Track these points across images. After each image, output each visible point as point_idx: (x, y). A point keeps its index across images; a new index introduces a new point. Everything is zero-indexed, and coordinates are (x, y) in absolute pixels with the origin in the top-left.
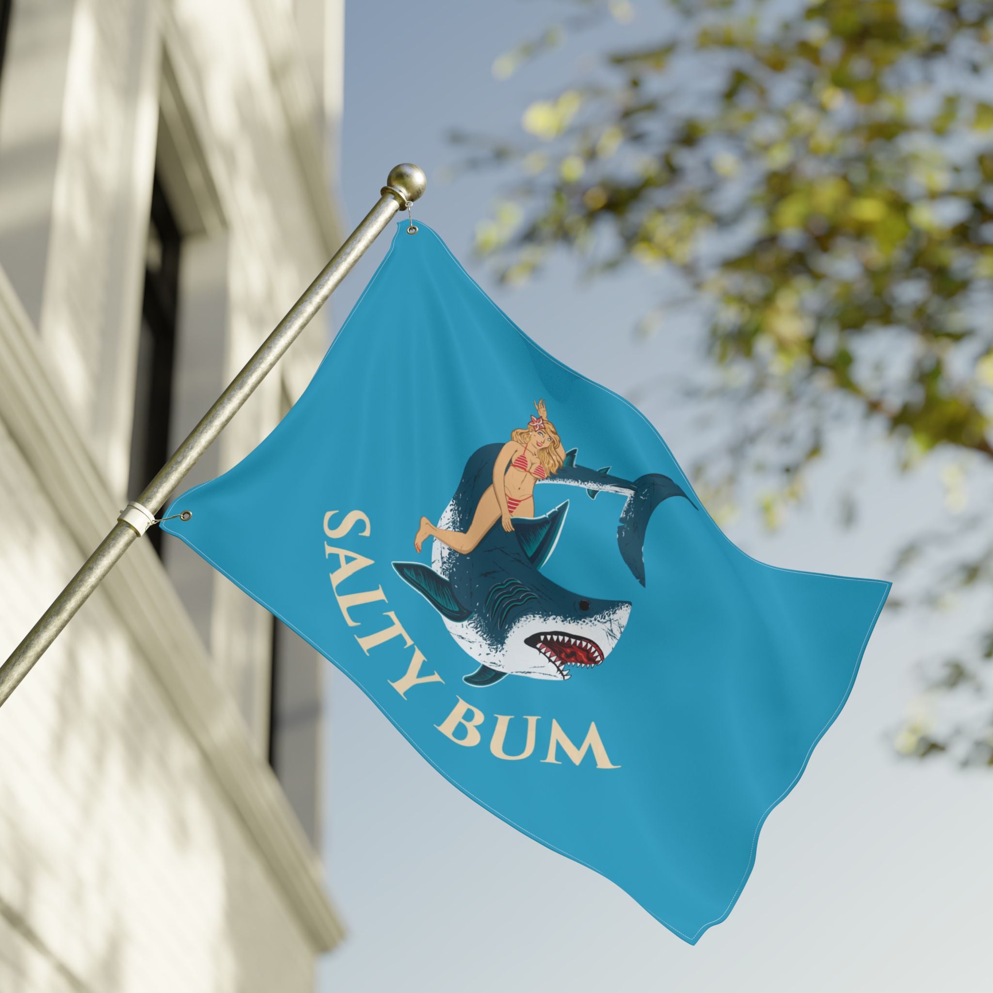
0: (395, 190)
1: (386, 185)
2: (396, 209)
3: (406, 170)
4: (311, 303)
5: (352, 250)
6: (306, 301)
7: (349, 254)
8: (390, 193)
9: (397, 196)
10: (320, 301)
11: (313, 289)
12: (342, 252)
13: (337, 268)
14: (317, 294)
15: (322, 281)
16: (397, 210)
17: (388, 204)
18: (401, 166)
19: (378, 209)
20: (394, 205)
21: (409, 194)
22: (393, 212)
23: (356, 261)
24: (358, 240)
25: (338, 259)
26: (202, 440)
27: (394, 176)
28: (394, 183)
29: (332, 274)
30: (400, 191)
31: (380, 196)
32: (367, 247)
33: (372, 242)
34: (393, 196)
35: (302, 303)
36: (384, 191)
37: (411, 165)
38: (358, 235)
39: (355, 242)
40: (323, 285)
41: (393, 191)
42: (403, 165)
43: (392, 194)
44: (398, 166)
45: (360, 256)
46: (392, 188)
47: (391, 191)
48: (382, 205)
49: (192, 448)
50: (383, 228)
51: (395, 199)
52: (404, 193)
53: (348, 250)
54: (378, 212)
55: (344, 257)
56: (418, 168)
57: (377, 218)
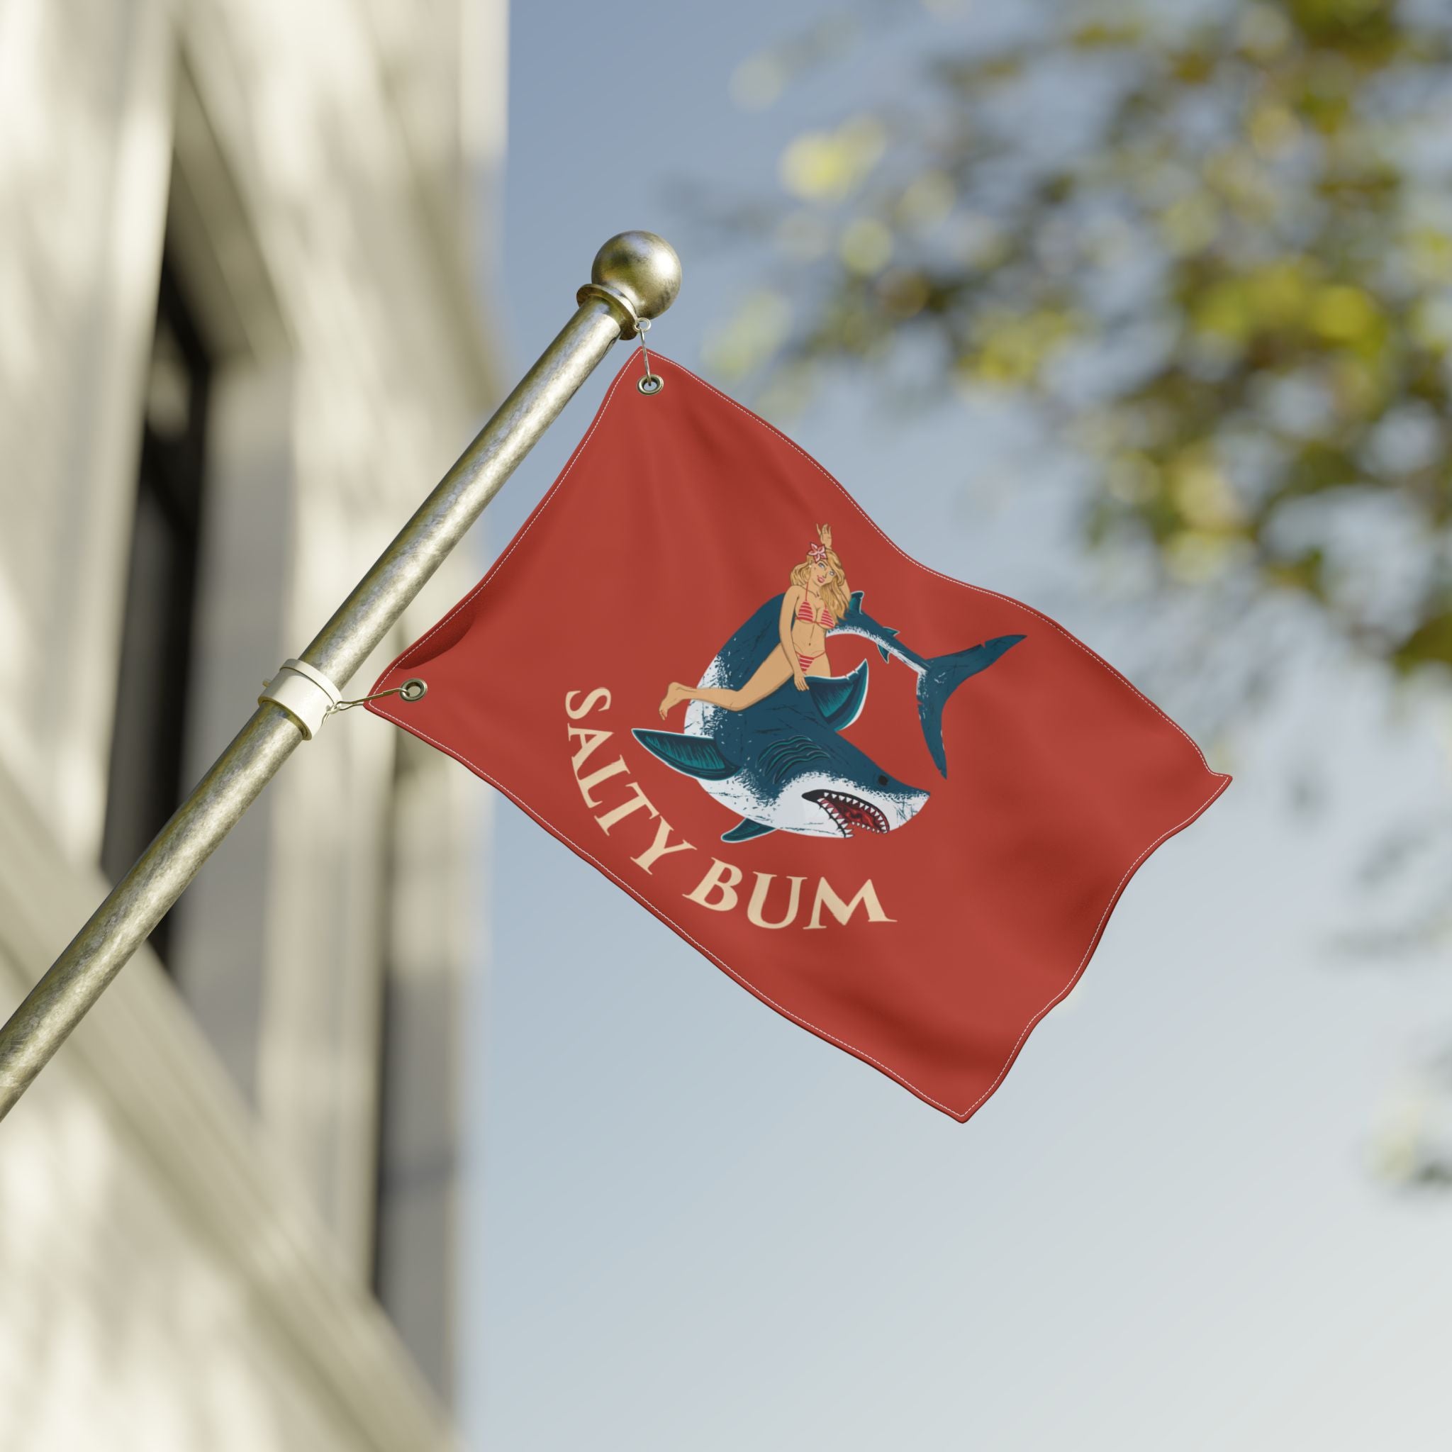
0: (610, 292)
1: (589, 281)
2: (612, 336)
3: (636, 246)
4: (414, 557)
5: (510, 432)
6: (403, 554)
7: (504, 441)
8: (598, 299)
9: (614, 306)
10: (437, 553)
11: (421, 525)
12: (487, 437)
13: (476, 473)
14: (429, 536)
15: (438, 507)
16: (614, 340)
17: (593, 326)
18: (624, 238)
19: (572, 336)
20: (607, 326)
21: (643, 303)
22: (606, 343)
23: (520, 458)
24: (524, 409)
25: (479, 455)
26: (150, 895)
27: (607, 258)
28: (608, 277)
29: (464, 489)
30: (622, 295)
31: (576, 307)
32: (545, 426)
33: (557, 412)
34: (606, 307)
35: (395, 558)
36: (585, 296)
37: (645, 236)
38: (526, 396)
39: (517, 414)
40: (444, 516)
41: (606, 294)
42: (628, 234)
43: (604, 300)
44: (619, 237)
45: (530, 446)
46: (604, 289)
47: (600, 295)
48: (581, 328)
49: (125, 916)
50: (583, 380)
51: (609, 312)
52: (630, 300)
53: (501, 433)
54: (571, 344)
55: (492, 449)
56: (660, 241)
57: (568, 357)
